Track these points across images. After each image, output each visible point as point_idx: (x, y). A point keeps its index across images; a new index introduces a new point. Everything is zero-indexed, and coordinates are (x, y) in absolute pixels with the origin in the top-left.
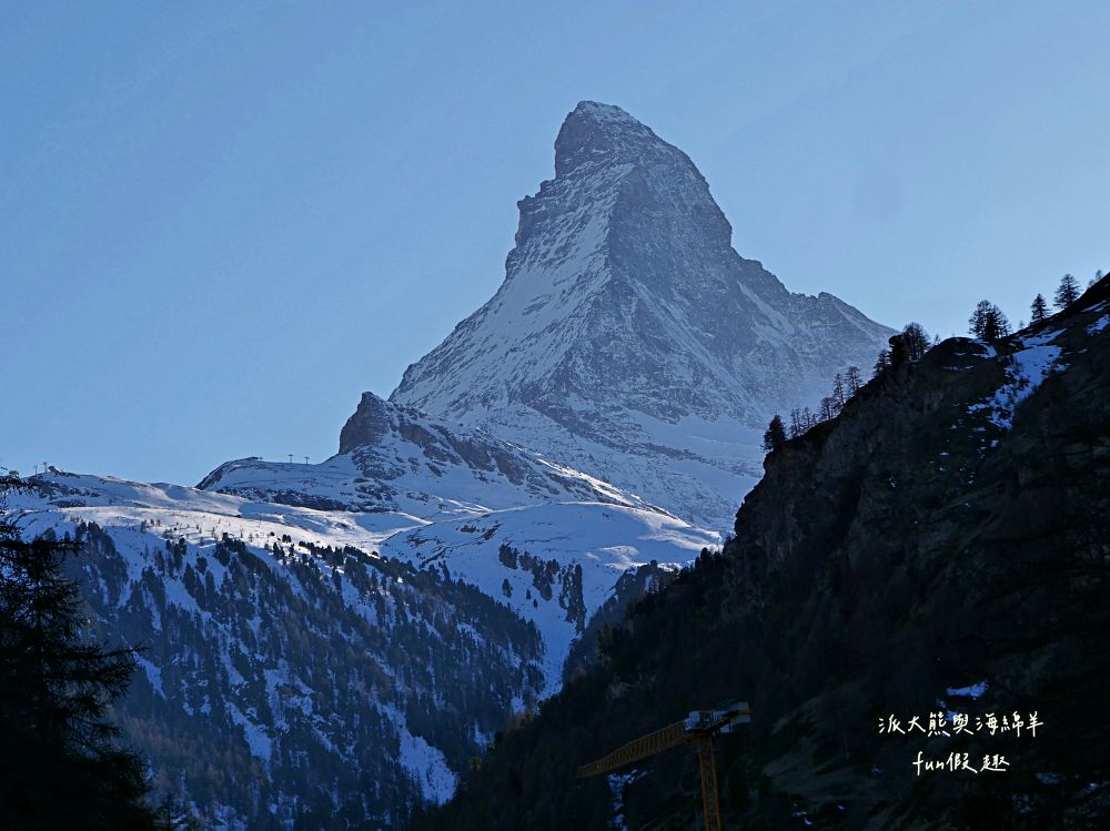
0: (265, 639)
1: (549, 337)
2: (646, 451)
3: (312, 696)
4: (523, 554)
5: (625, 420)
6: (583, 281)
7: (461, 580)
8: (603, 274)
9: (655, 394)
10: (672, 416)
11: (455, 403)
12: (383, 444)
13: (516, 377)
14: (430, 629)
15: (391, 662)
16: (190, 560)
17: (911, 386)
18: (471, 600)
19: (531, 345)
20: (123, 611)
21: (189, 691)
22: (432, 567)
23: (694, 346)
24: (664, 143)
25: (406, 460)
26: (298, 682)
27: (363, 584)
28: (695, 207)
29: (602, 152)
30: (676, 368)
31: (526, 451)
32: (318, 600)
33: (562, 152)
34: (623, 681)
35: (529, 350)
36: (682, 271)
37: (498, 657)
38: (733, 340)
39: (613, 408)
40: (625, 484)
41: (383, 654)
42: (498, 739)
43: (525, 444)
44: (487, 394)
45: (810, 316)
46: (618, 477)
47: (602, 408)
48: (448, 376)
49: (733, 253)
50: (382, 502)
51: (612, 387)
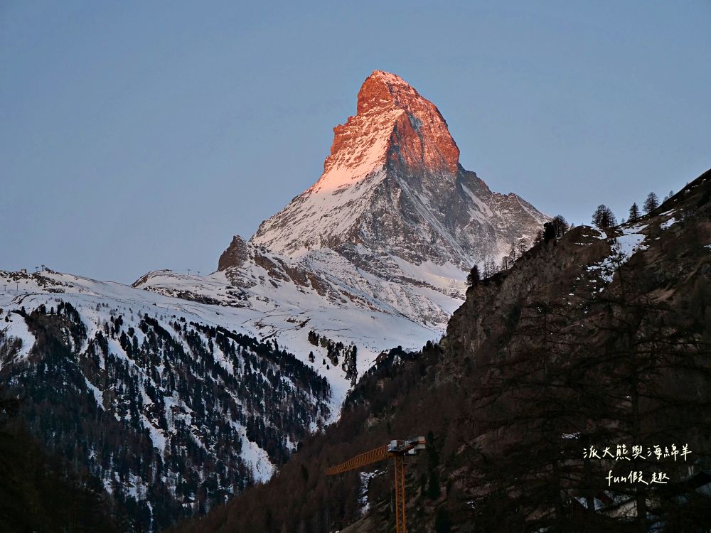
0: (166, 378)
1: (347, 210)
2: (400, 281)
3: (192, 414)
4: (322, 337)
5: (389, 262)
6: (369, 177)
7: (284, 351)
8: (382, 174)
9: (407, 247)
10: (417, 261)
11: (289, 245)
12: (244, 267)
13: (326, 232)
14: (265, 378)
15: (240, 398)
16: (124, 328)
17: (555, 253)
18: (290, 363)
19: (336, 213)
20: (82, 356)
21: (118, 406)
22: (268, 342)
23: (433, 220)
24: (423, 99)
25: (257, 277)
26: (184, 405)
27: (228, 350)
28: (438, 138)
29: (386, 101)
30: (421, 233)
31: (329, 276)
32: (199, 357)
33: (362, 100)
34: (376, 416)
35: (335, 216)
36: (429, 175)
37: (303, 398)
38: (457, 218)
39: (382, 254)
40: (387, 299)
41: (235, 391)
42: (300, 446)
43: (329, 272)
44: (308, 241)
45: (503, 206)
46: (382, 295)
47: (376, 254)
48: (285, 229)
49: (460, 166)
50: (242, 301)
51: (383, 242)
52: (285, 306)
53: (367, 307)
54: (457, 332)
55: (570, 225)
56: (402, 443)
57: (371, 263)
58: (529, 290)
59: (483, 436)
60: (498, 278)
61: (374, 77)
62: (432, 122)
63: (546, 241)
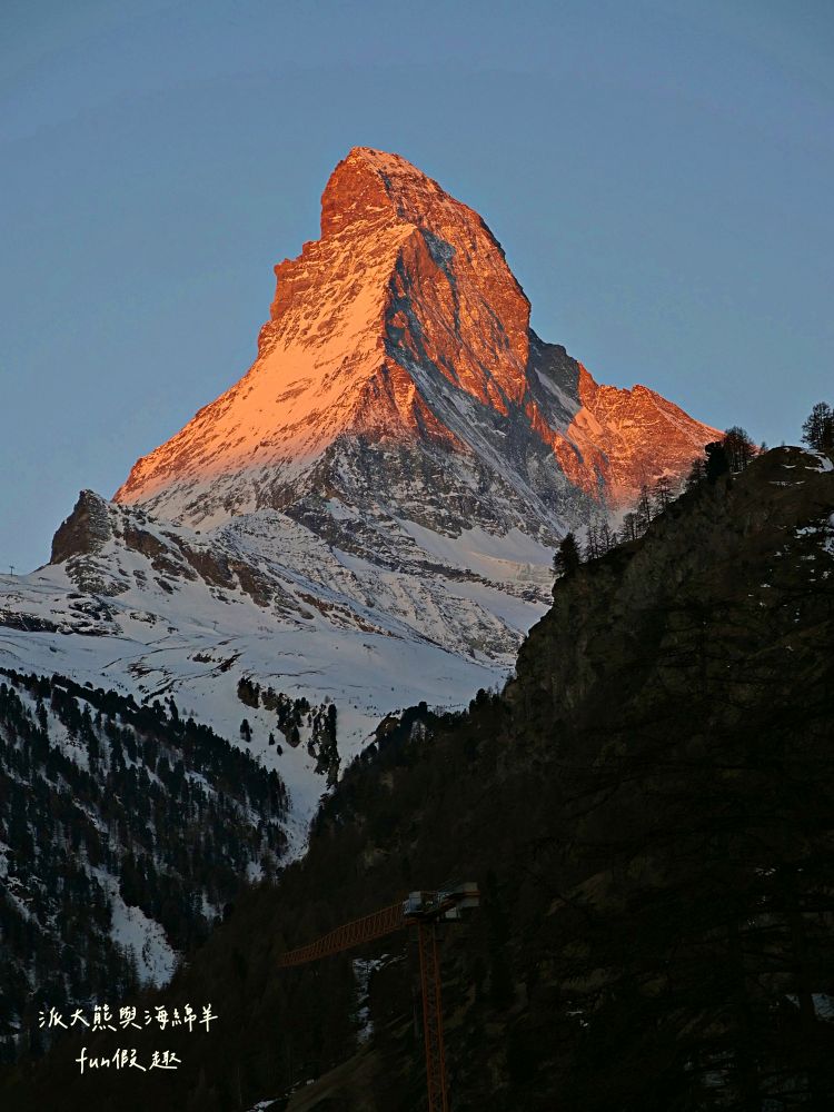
1: (306, 430)
2: (419, 570)
3: (8, 854)
4: (266, 690)
5: (396, 532)
6: (350, 363)
7: (191, 720)
8: (374, 357)
9: (432, 502)
10: (452, 530)
11: (192, 505)
12: (102, 553)
13: (266, 477)
14: (152, 777)
15: (105, 816)
17: (730, 503)
18: (202, 742)
19: (286, 438)
22: (157, 702)
23: (481, 445)
24: (452, 201)
25: (130, 572)
27: (76, 723)
28: (487, 279)
29: (378, 209)
30: (458, 472)
31: (275, 566)
32: (19, 738)
33: (330, 207)
34: (379, 845)
35: (283, 445)
36: (470, 354)
37: (232, 813)
38: (529, 440)
39: (382, 518)
40: (394, 609)
41: (95, 806)
42: (228, 911)
43: (275, 558)
44: (231, 496)
45: (621, 413)
46: (384, 601)
47: (369, 517)
48: (184, 473)
49: (531, 334)
50: (101, 623)
51: (382, 493)
52: (189, 629)
53: (354, 626)
54: (536, 669)
55: (759, 446)
56: (431, 898)
57: (359, 537)
58: (680, 579)
59: (598, 878)
60: (615, 558)
61: (352, 161)
62: (474, 248)
63: (712, 480)
